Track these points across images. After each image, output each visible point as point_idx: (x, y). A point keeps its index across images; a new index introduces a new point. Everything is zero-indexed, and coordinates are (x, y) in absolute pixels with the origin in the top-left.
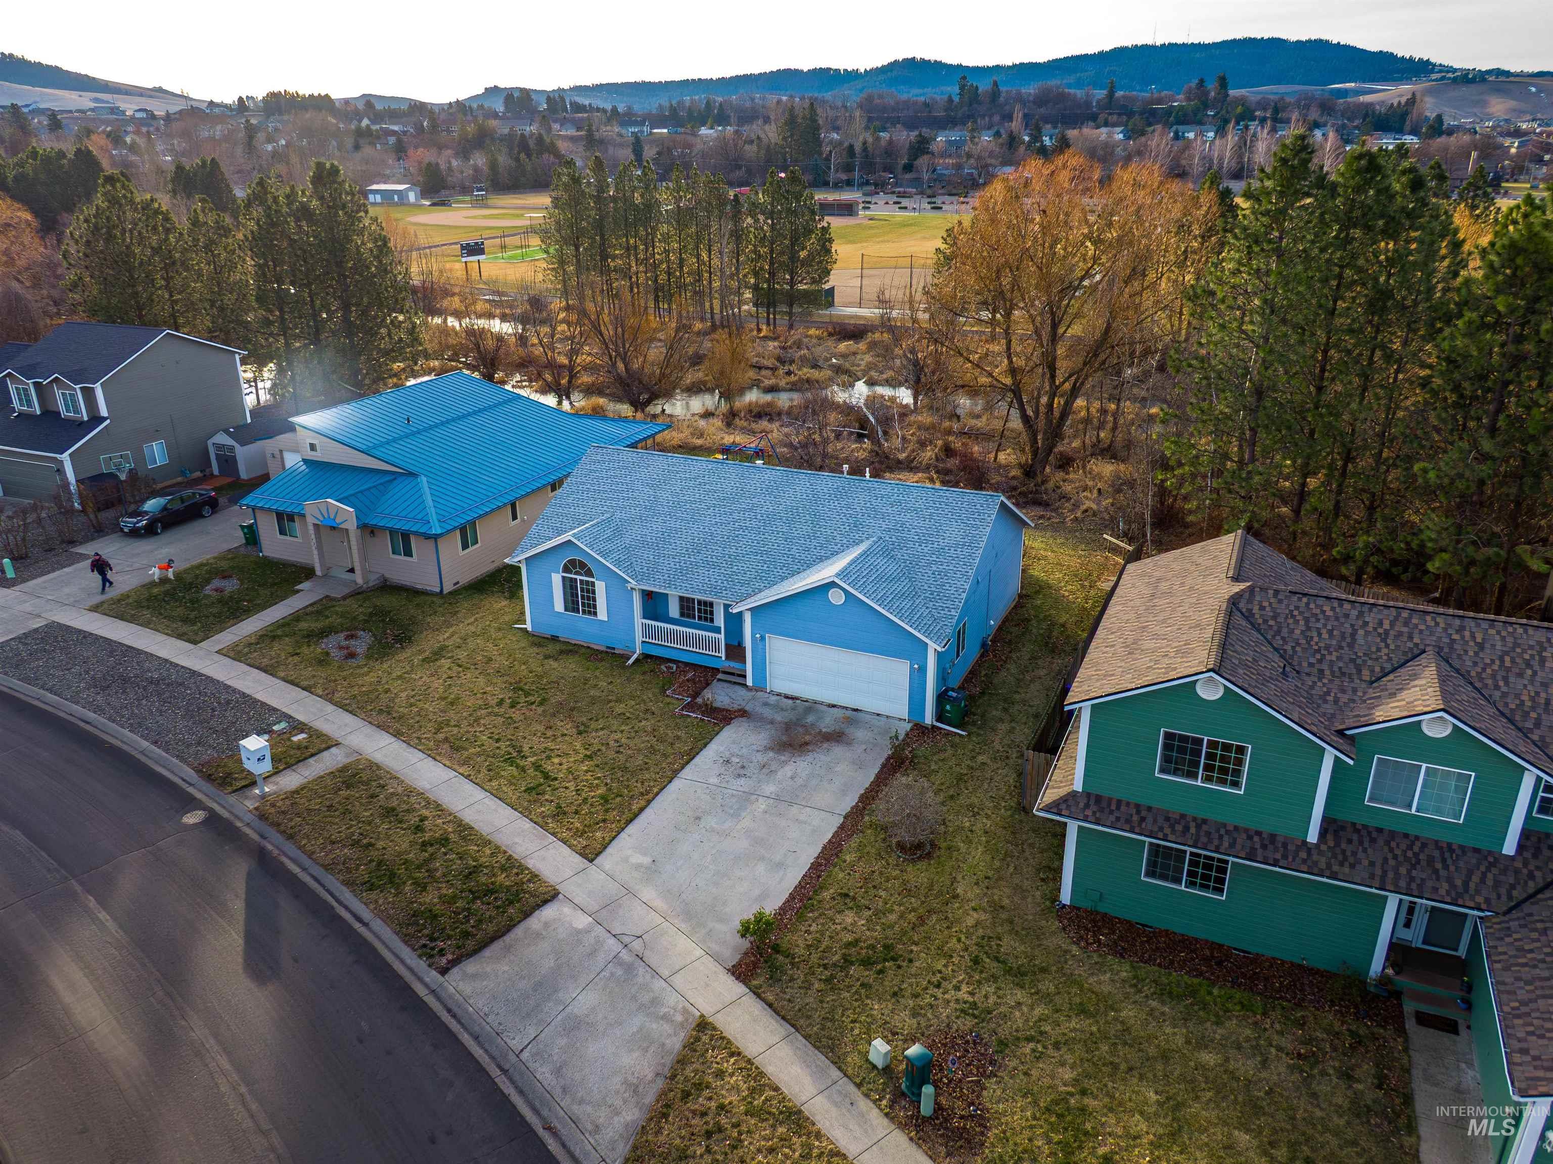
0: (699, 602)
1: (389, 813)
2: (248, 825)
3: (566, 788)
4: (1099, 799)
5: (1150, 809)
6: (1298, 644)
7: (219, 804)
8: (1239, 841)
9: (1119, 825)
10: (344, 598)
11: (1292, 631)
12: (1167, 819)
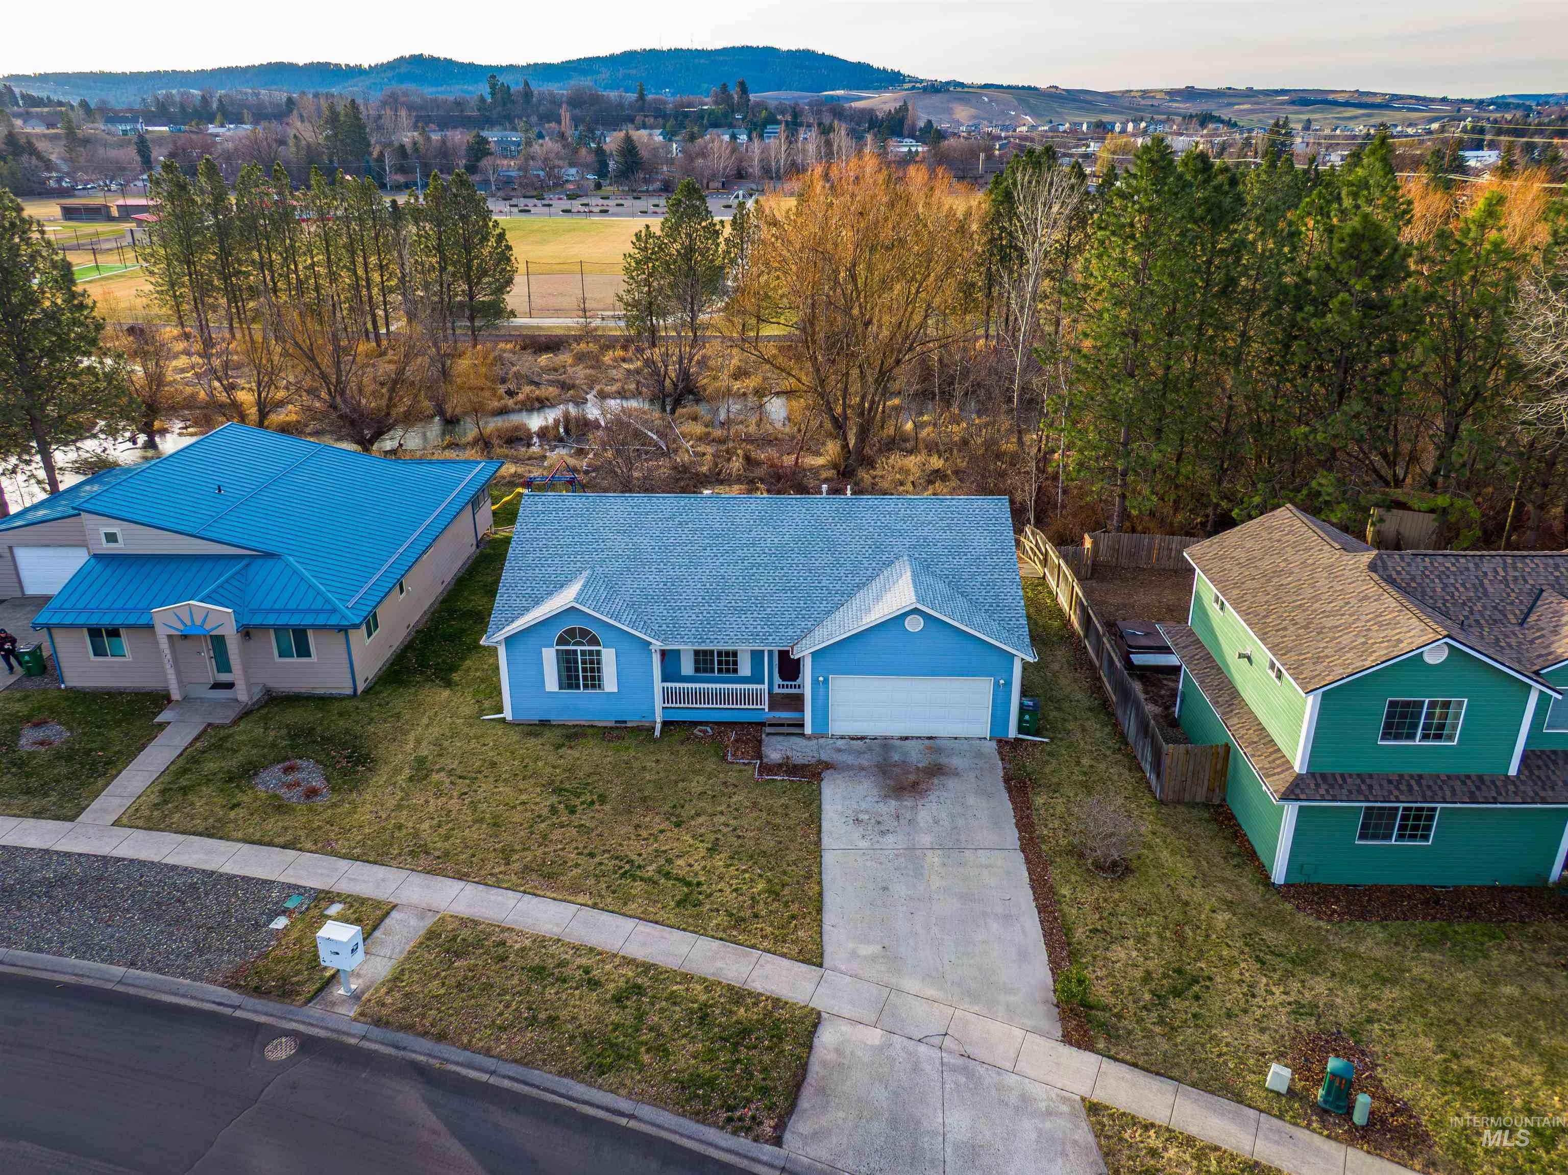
0: (720, 654)
1: (539, 972)
2: (364, 1038)
3: (721, 891)
4: (1323, 776)
5: (1371, 776)
6: (1447, 601)
7: (304, 1023)
8: (1458, 788)
9: (1353, 797)
10: (235, 723)
11: (1434, 591)
12: (1390, 782)
